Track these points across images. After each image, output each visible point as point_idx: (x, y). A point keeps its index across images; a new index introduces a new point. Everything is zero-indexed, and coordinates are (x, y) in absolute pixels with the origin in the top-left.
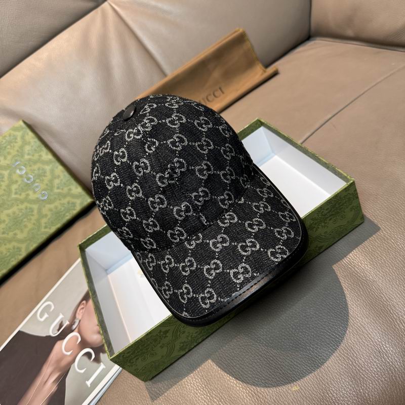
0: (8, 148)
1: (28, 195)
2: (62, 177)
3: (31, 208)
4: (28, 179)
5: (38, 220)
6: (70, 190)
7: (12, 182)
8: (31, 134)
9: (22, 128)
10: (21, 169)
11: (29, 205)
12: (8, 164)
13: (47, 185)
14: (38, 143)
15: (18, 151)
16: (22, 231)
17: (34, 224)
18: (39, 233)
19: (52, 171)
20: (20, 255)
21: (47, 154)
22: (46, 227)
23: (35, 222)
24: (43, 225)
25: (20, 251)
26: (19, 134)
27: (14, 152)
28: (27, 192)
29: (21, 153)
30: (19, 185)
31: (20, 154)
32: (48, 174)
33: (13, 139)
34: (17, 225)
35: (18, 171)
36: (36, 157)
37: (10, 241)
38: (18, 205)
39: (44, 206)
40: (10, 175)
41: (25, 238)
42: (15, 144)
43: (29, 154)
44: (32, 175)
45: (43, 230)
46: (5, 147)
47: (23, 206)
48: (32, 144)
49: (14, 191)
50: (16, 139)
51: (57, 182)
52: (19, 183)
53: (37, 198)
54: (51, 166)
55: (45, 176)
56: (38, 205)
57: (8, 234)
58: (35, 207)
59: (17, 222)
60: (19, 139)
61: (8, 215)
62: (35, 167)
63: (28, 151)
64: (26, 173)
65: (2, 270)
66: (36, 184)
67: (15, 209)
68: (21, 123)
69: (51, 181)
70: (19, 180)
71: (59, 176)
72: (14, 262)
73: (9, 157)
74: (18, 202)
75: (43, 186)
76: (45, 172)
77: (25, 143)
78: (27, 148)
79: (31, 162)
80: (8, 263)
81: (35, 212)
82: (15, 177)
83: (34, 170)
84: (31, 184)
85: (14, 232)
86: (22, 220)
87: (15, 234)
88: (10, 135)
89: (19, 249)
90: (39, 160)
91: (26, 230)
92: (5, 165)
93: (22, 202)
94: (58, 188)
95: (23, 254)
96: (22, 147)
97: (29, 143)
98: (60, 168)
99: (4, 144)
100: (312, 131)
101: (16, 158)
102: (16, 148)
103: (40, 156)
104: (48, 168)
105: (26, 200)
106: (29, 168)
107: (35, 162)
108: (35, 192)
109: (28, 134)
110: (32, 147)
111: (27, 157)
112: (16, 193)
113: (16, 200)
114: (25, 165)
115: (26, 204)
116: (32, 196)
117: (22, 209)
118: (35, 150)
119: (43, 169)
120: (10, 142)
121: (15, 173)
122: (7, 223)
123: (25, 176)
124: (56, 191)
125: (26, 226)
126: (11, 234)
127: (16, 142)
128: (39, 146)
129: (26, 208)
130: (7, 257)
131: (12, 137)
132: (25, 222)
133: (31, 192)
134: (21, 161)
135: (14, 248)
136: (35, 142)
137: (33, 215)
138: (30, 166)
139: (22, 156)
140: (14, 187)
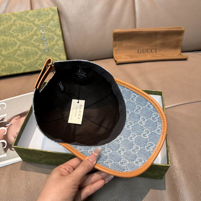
0: (43, 17)
1: (39, 45)
2: (60, 46)
3: (37, 52)
4: (44, 38)
5: (37, 60)
6: (60, 55)
7: (35, 34)
8: (57, 16)
9: (55, 11)
10: (43, 31)
11: (37, 50)
12: (38, 24)
13: (51, 46)
14: (59, 23)
15: (47, 21)
16: (27, 60)
17: (34, 60)
18: (34, 66)
19: (57, 41)
20: (20, 71)
21: (59, 31)
22: (39, 65)
23: (35, 60)
24: (39, 64)
25: (21, 69)
26: (52, 13)
27: (44, 20)
28: (40, 43)
29: (48, 23)
30: (38, 38)
31: (46, 23)
32: (55, 41)
33: (48, 13)
34: (26, 56)
35: (41, 31)
36: (53, 29)
37: (19, 62)
38: (32, 47)
39: (44, 55)
40: (36, 30)
41: (27, 64)
42: (47, 17)
43: (51, 26)
44: (46, 37)
45: (37, 65)
46: (42, 15)
47: (34, 49)
48: (55, 22)
49: (34, 39)
50: (49, 14)
51: (57, 47)
52: (39, 37)
53: (43, 49)
54: (58, 38)
55: (52, 41)
56: (42, 52)
57: (20, 57)
58: (40, 53)
59: (27, 54)
60: (50, 15)
61: (25, 49)
62: (51, 34)
63: (52, 24)
64: (44, 34)
65: (8, 73)
66: (46, 42)
67: (30, 48)
68: (56, 8)
69: (54, 45)
70: (40, 35)
71: (59, 45)
72: (15, 72)
73: (41, 21)
74: (33, 46)
75: (49, 45)
76: (54, 39)
77: (52, 19)
78: (52, 22)
79: (50, 30)
80: (12, 71)
81: (38, 55)
82: (38, 33)
83: (49, 35)
84: (43, 41)
85: (23, 59)
86: (30, 55)
87: (23, 60)
88: (47, 11)
89: (21, 68)
90: (54, 32)
91: (29, 61)
92: (37, 24)
93: (35, 47)
94: (55, 51)
95: (22, 71)
96: (49, 20)
97: (54, 21)
98: (62, 42)
99: (42, 13)
100: (190, 102)
101: (44, 24)
102: (47, 19)
103: (56, 30)
104: (56, 38)
105: (38, 47)
106: (47, 32)
107: (52, 32)
108: (43, 46)
109: (56, 16)
110: (54, 23)
111: (49, 26)
112: (34, 41)
113: (33, 44)
114: (46, 30)
115: (36, 49)
116: (41, 47)
117: (33, 50)
118: (55, 26)
119: (53, 37)
120: (45, 14)
121: (39, 31)
122: (22, 52)
123: (43, 35)
124: (53, 51)
125: (30, 59)
126: (21, 59)
127: (48, 16)
128: (58, 25)
129: (35, 51)
130: (13, 68)
131: (47, 13)
132: (31, 57)
133: (41, 45)
134: (45, 27)
135: (19, 65)
136: (57, 22)
137: (36, 56)
138: (48, 32)
139: (47, 25)
140: (35, 37)
